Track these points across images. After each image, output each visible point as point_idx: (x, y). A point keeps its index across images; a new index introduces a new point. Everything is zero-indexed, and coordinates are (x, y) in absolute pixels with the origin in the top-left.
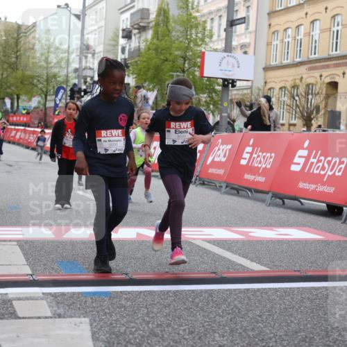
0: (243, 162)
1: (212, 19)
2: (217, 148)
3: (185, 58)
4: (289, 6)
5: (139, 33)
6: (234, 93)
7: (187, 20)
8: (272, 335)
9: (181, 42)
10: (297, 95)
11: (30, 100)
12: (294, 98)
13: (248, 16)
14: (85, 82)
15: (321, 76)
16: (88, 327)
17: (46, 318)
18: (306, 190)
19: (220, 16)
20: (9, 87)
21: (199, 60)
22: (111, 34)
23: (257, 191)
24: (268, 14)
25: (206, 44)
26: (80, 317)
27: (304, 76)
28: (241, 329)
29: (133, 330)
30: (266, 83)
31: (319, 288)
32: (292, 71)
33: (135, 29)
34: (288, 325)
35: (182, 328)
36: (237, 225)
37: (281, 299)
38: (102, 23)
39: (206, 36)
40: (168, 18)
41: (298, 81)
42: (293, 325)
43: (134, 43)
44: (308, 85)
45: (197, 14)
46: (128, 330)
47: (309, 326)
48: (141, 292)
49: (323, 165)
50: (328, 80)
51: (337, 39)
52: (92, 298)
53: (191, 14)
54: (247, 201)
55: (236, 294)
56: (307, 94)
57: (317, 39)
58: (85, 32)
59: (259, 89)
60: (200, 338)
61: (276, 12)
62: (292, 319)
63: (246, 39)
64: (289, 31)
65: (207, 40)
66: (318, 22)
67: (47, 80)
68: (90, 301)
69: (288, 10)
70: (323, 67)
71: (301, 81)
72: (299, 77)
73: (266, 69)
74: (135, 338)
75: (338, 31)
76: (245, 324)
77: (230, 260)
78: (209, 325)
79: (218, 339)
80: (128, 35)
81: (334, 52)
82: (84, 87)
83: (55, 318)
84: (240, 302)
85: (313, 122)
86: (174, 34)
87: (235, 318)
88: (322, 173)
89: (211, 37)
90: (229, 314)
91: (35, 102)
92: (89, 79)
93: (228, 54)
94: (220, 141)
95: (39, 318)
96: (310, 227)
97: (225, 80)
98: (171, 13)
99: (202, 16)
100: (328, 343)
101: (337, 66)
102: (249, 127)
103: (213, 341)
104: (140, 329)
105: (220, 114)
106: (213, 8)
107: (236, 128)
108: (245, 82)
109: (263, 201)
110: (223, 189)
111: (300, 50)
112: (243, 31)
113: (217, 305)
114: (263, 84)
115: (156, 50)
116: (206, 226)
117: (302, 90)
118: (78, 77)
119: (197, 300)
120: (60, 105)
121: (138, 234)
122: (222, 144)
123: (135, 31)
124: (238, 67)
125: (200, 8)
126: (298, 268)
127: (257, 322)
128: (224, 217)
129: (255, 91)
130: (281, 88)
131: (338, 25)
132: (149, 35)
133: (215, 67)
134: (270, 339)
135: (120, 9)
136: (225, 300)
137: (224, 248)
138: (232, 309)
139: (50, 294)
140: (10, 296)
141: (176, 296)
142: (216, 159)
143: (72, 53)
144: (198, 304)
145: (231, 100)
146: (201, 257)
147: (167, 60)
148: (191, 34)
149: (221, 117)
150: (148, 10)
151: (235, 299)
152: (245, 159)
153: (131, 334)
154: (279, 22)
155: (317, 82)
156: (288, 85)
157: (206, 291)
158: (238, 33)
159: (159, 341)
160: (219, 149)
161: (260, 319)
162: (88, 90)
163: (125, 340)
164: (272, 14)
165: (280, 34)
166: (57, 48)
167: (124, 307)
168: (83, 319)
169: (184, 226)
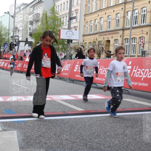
0: (75, 70)
1: (63, 17)
2: (65, 65)
3: (53, 32)
4: (92, 12)
5: (36, 22)
6: (72, 45)
7: (54, 17)
8: (85, 134)
9: (52, 26)
10: (95, 45)
12: (94, 47)
13: (77, 16)
14: (16, 41)
15: (104, 38)
16: (16, 134)
18: (99, 80)
19: (66, 16)
21: (58, 32)
22: (25, 23)
23: (80, 81)
24: (84, 15)
25: (61, 27)
26: (13, 130)
27: (98, 38)
28: (74, 132)
29: (33, 134)
30: (84, 41)
31: (103, 116)
32: (93, 36)
33: (34, 21)
34: (91, 130)
35: (52, 133)
36: (73, 94)
37: (89, 121)
38: (22, 19)
40: (46, 17)
41: (95, 40)
42: (93, 130)
44: (99, 41)
45: (58, 15)
46: (31, 135)
47: (99, 130)
49: (104, 71)
50: (106, 39)
51: (110, 24)
52: (17, 123)
53: (55, 15)
54: (77, 85)
55: (72, 120)
56: (99, 45)
57: (102, 24)
58: (15, 22)
59: (81, 43)
60: (58, 137)
61: (87, 14)
62: (93, 128)
63: (76, 25)
64: (92, 22)
65: (62, 25)
66: (102, 18)
67: (1, 41)
68: (17, 124)
69: (91, 14)
70: (105, 35)
71: (97, 40)
72: (96, 38)
73: (84, 36)
74: (34, 138)
75: (110, 21)
76: (75, 131)
77: (70, 107)
78: (62, 132)
79: (65, 137)
80: (32, 23)
81: (109, 29)
82: (15, 43)
83: (3, 131)
84: (74, 123)
85: (101, 55)
86: (49, 23)
87: (71, 129)
88: (104, 74)
89: (63, 24)
90: (69, 127)
92: (17, 40)
93: (69, 30)
94: (66, 63)
96: (100, 94)
97: (68, 40)
98: (48, 15)
99: (60, 16)
100: (106, 137)
101: (109, 34)
102: (77, 57)
103: (63, 137)
104: (36, 134)
105: (67, 52)
106: (64, 13)
107: (73, 58)
108: (76, 41)
109: (83, 85)
110: (68, 81)
111: (96, 29)
112: (75, 22)
113: (65, 124)
114: (82, 41)
116: (61, 95)
117: (97, 43)
118: (13, 40)
119: (57, 123)
120: (6, 50)
122: (67, 64)
124: (73, 35)
125: (59, 13)
126: (95, 109)
127: (80, 130)
128: (68, 91)
130: (89, 43)
131: (110, 19)
132: (40, 23)
133: (64, 35)
134: (85, 136)
135: (28, 14)
136: (68, 122)
137: (67, 102)
138: (70, 126)
139: (1, 122)
141: (50, 121)
142: (65, 70)
143: (10, 30)
144: (58, 124)
145: (71, 47)
146: (59, 106)
148: (55, 23)
149: (67, 54)
150: (39, 14)
151: (72, 122)
152: (76, 69)
153: (32, 136)
154: (89, 18)
155: (102, 40)
156: (92, 42)
157: (61, 119)
158: (73, 22)
159: (43, 139)
160: (66, 66)
161: (81, 129)
162: (17, 44)
163: (30, 138)
165: (89, 23)
166: (5, 29)
167: (30, 126)
168: (14, 131)
169: (53, 95)
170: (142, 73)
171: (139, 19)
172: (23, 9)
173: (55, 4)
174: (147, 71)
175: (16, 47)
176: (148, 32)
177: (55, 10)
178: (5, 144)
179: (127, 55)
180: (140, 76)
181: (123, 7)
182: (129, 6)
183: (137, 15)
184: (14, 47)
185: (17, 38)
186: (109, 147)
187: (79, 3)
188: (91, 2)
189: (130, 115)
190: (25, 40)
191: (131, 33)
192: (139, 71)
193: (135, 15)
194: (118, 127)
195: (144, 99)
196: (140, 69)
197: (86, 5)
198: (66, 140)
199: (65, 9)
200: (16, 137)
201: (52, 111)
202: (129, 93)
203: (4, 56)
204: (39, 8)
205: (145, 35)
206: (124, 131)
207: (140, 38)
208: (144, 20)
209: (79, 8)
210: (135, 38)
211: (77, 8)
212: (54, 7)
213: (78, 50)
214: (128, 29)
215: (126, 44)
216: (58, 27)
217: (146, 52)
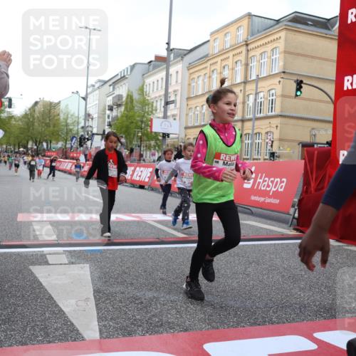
1: (157, 101)
3: (142, 122)
4: (197, 95)
5: (117, 108)
6: (168, 141)
7: (143, 101)
9: (140, 113)
11: (57, 143)
13: (176, 100)
14: (88, 134)
16: (88, 269)
17: (65, 264)
19: (161, 100)
20: (45, 136)
21: (149, 123)
22: (102, 108)
24: (187, 99)
28: (172, 269)
29: (113, 270)
30: (186, 135)
33: (115, 105)
35: (140, 269)
38: (97, 102)
39: (154, 110)
40: (132, 100)
43: (115, 113)
45: (149, 98)
46: (110, 271)
48: (118, 250)
52: (91, 253)
53: (145, 98)
55: (170, 250)
58: (88, 107)
59: (183, 139)
60: (150, 275)
61: (191, 97)
63: (175, 112)
64: (198, 108)
65: (154, 112)
67: (67, 133)
69: (197, 97)
73: (186, 128)
74: (114, 275)
76: (174, 266)
77: (166, 232)
78: (155, 267)
79: (159, 275)
80: (111, 109)
82: (87, 137)
83: (70, 264)
84: (172, 254)
86: (136, 108)
87: (169, 263)
89: (156, 110)
90: (166, 261)
91: (60, 145)
95: (61, 264)
97: (163, 134)
98: (134, 97)
99: (151, 99)
103: (157, 276)
104: (117, 270)
106: (157, 95)
108: (175, 135)
111: (204, 118)
112: (173, 107)
113: (160, 256)
114: (184, 136)
115: (126, 117)
116: (154, 213)
118: (84, 131)
119: (148, 254)
120: (74, 146)
121: (117, 218)
123: (115, 107)
125: (150, 95)
127: (181, 265)
129: (180, 140)
132: (123, 109)
133: (158, 126)
135: (107, 95)
136: (164, 253)
137: (163, 225)
138: (167, 258)
139: (68, 251)
140: (45, 253)
141: (137, 251)
143: (81, 118)
144: (149, 256)
145: (167, 144)
146: (151, 230)
147: (132, 122)
148: (145, 109)
150: (122, 95)
151: (169, 253)
153: (112, 273)
154: (192, 102)
157: (154, 249)
158: (170, 109)
159: (128, 277)
161: (182, 263)
162: (90, 138)
163: (109, 276)
164: (189, 99)
165: (193, 109)
166: (72, 115)
167: (109, 258)
168: (85, 265)
169: (142, 213)
170: (270, 184)
171: (266, 107)
172: (98, 88)
173: (144, 82)
174: (277, 182)
175: (89, 143)
176: (279, 125)
177: (145, 90)
178: (72, 283)
179: (249, 157)
180: (268, 189)
181: (242, 88)
182: (251, 88)
183: (262, 100)
184: (85, 143)
185: (90, 129)
186: (224, 291)
187: (179, 81)
188: (195, 80)
189: (254, 245)
190: (102, 133)
191: (253, 126)
192: (266, 181)
193: (259, 100)
194: (237, 262)
195: (274, 223)
196: (267, 179)
197: (189, 85)
198: (162, 279)
199: (160, 89)
200: (89, 273)
201: (140, 236)
202: (252, 214)
203: (72, 155)
204: (121, 88)
205: (274, 130)
206: (246, 268)
207: (267, 133)
208: (272, 108)
209: (178, 88)
210: (259, 133)
211: (176, 88)
212: (143, 86)
213: (178, 148)
214: (250, 120)
215: (247, 142)
216: (148, 114)
217: (276, 154)
